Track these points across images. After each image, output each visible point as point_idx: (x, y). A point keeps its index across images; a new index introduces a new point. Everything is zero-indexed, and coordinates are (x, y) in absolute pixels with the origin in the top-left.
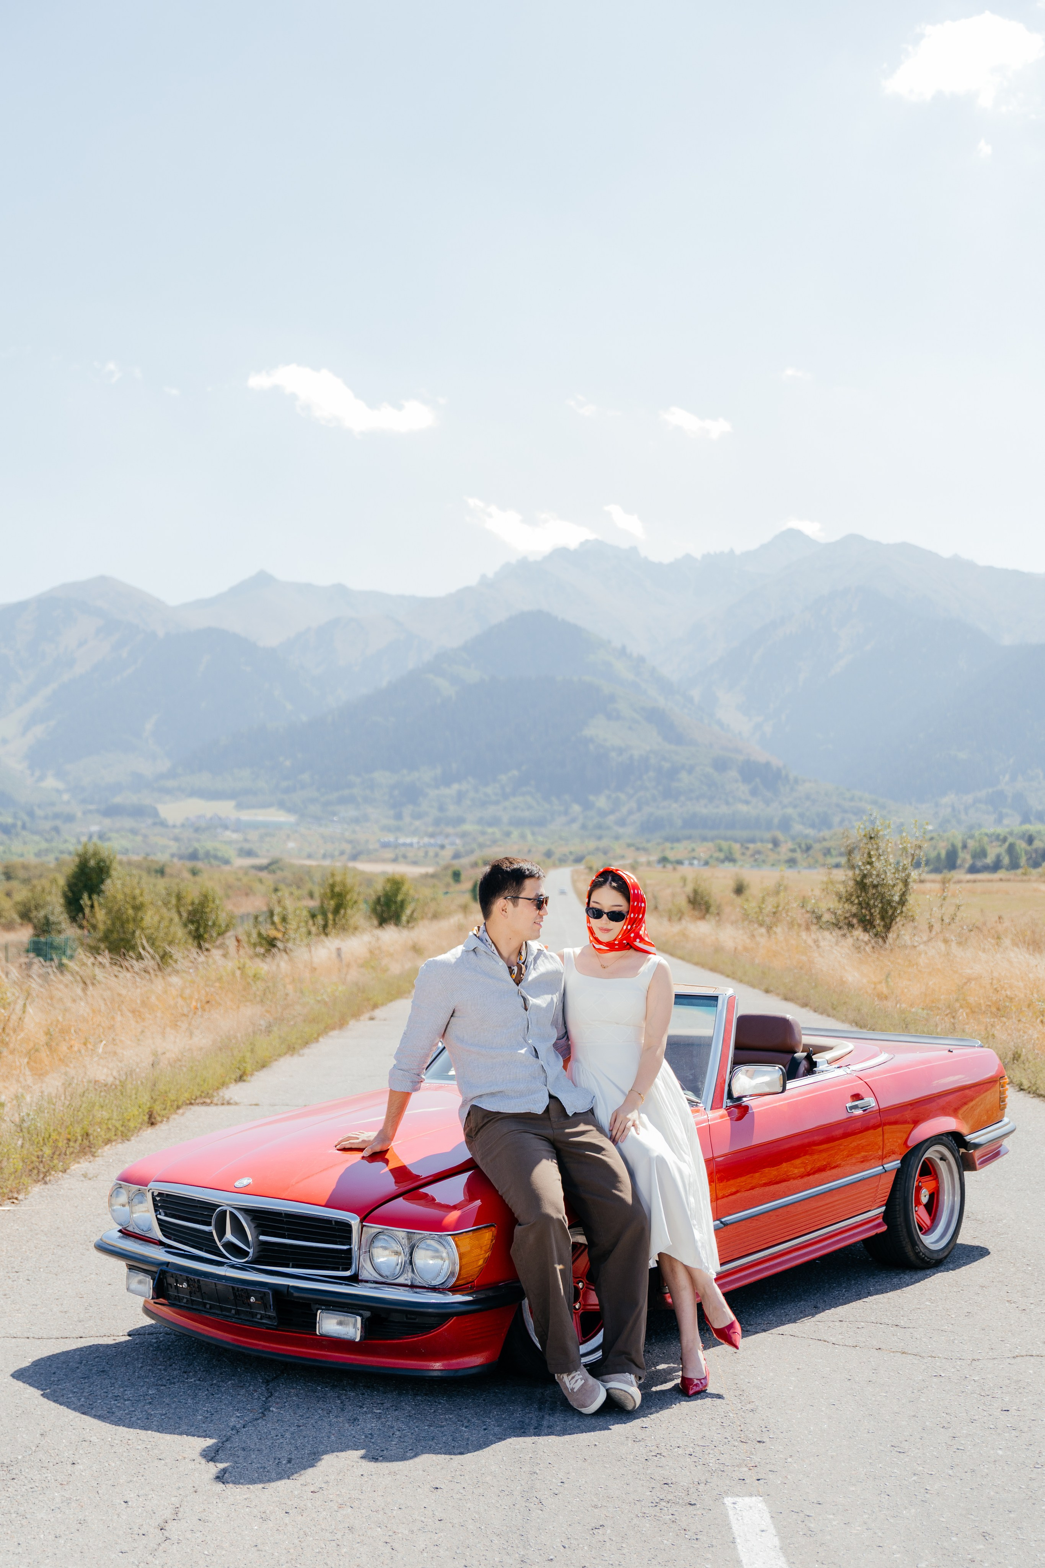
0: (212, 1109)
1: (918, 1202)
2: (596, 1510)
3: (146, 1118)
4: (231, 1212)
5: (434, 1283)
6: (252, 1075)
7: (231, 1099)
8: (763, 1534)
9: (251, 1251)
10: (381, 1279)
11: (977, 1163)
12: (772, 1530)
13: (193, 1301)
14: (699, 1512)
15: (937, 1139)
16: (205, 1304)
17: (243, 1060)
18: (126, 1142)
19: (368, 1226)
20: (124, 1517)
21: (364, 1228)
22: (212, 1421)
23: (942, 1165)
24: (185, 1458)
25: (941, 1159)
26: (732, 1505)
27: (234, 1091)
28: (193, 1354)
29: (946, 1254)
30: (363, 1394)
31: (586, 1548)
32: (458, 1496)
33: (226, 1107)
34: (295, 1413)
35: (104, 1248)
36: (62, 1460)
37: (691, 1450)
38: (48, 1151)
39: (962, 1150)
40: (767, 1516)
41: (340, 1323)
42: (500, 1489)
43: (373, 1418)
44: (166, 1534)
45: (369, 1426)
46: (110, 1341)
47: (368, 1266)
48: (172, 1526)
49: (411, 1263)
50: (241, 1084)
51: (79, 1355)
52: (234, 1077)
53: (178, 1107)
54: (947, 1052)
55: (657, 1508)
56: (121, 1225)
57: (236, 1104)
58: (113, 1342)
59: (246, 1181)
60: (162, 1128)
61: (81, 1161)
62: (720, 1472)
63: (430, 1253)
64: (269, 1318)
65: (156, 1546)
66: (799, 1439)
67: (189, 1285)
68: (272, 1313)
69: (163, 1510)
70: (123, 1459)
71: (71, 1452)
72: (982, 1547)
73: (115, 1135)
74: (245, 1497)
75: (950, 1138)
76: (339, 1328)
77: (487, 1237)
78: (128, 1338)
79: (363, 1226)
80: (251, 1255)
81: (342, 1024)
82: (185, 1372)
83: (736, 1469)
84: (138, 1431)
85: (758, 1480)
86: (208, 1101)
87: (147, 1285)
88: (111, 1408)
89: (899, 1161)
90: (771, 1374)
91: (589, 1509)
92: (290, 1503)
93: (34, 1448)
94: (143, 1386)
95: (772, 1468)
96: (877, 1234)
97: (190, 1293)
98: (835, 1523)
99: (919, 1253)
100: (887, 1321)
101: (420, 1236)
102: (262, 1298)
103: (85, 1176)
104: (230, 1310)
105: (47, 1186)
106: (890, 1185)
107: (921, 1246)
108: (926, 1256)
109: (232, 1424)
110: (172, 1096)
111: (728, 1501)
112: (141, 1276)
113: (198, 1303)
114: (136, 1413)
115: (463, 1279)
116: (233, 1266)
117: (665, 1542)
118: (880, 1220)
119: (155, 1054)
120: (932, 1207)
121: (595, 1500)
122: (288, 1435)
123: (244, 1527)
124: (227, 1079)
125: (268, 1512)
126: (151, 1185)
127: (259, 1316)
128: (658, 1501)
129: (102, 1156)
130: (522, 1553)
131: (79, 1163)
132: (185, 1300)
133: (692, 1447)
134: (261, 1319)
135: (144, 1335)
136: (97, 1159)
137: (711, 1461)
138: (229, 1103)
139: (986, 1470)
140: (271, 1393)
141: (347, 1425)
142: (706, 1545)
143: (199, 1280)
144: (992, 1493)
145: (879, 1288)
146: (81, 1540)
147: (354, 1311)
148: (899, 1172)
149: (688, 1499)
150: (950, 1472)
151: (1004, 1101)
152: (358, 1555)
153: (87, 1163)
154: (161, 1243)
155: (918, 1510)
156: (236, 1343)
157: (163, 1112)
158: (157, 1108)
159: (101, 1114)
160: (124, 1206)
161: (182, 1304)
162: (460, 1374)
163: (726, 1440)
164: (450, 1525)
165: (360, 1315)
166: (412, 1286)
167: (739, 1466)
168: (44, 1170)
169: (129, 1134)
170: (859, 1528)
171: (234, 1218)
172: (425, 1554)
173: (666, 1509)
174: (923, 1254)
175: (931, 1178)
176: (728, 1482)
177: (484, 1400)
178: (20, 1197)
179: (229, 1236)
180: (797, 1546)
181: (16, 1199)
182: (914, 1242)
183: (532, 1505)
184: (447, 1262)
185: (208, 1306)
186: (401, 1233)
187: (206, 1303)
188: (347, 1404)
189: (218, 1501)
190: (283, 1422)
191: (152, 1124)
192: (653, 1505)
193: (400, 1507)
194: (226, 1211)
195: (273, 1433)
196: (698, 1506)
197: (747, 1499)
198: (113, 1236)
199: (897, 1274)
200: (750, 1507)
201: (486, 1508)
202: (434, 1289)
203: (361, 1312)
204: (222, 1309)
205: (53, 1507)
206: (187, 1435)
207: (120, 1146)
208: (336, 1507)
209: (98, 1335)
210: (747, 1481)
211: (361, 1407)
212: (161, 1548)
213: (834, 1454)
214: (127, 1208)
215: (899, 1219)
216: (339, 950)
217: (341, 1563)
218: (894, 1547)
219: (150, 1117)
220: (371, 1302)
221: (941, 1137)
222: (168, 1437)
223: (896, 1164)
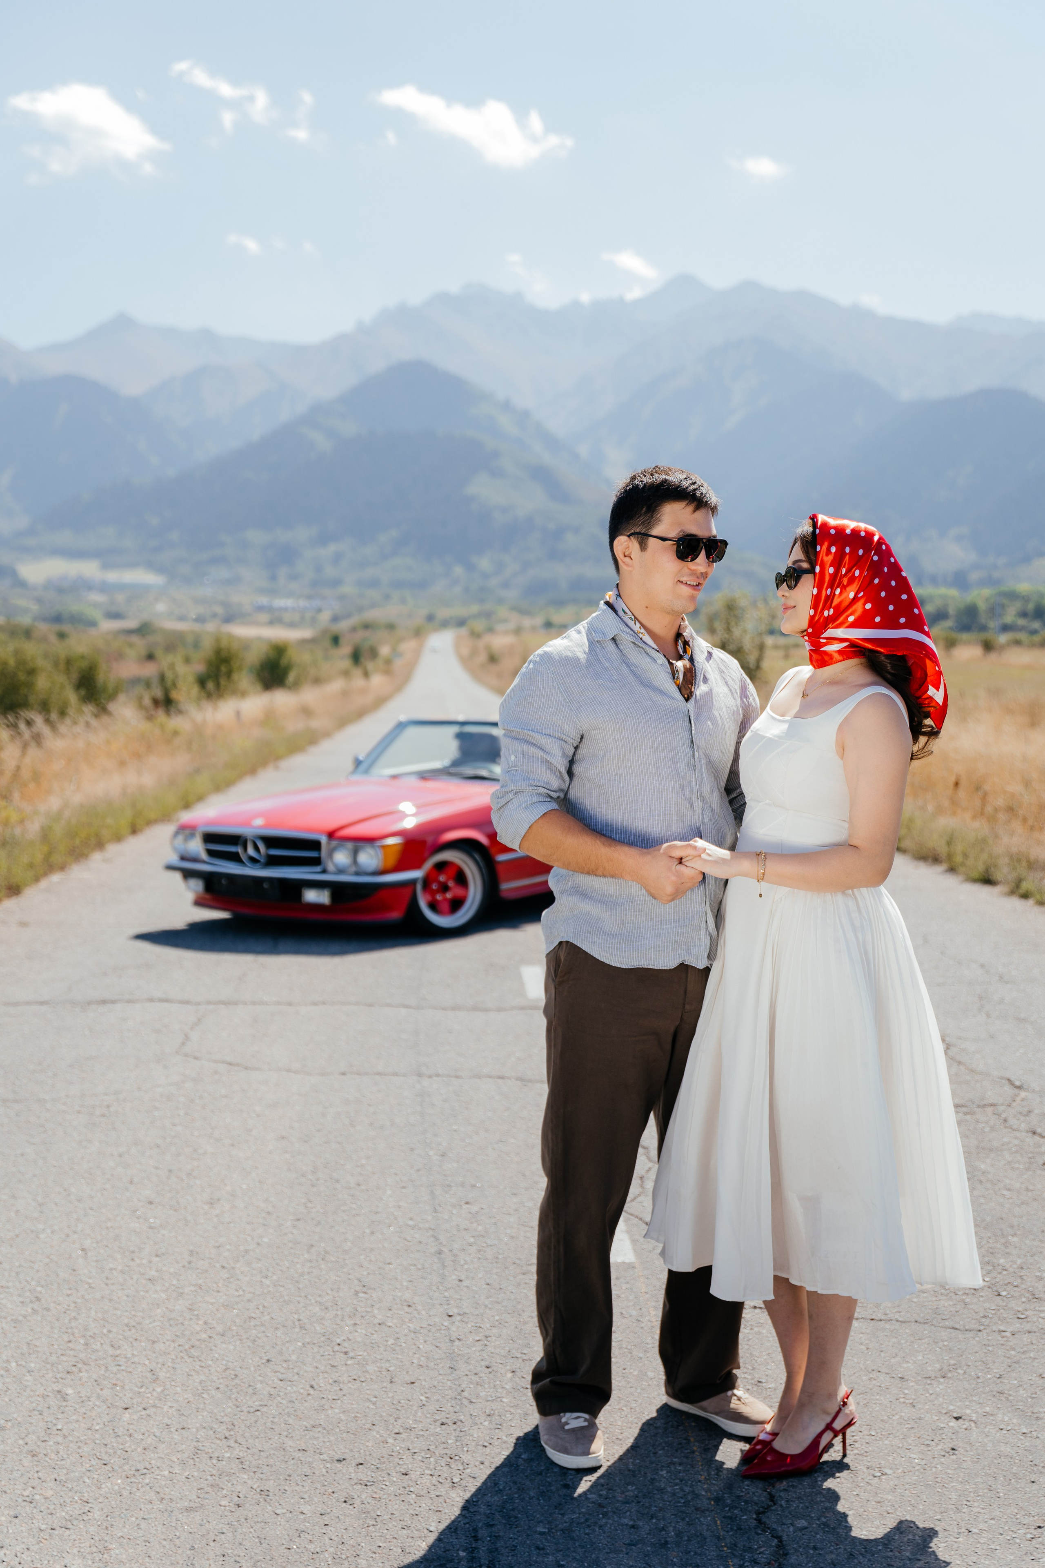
4: (250, 839)
5: (369, 871)
9: (262, 859)
10: (338, 871)
13: (229, 890)
19: (331, 842)
21: (329, 844)
35: (170, 868)
41: (317, 895)
47: (331, 864)
49: (356, 860)
56: (180, 853)
59: (259, 822)
63: (366, 854)
64: (276, 897)
68: (278, 894)
76: (316, 898)
80: (263, 861)
97: (228, 885)
101: (361, 846)
102: (270, 885)
111: (522, 968)
112: (195, 881)
126: (201, 829)
147: (324, 888)
154: (208, 861)
160: (182, 842)
165: (329, 891)
166: (357, 874)
171: (253, 842)
179: (251, 851)
184: (375, 859)
186: (350, 845)
194: (248, 839)
196: (507, 970)
198: (174, 859)
202: (369, 874)
203: (328, 888)
214: (185, 843)
220: (334, 883)
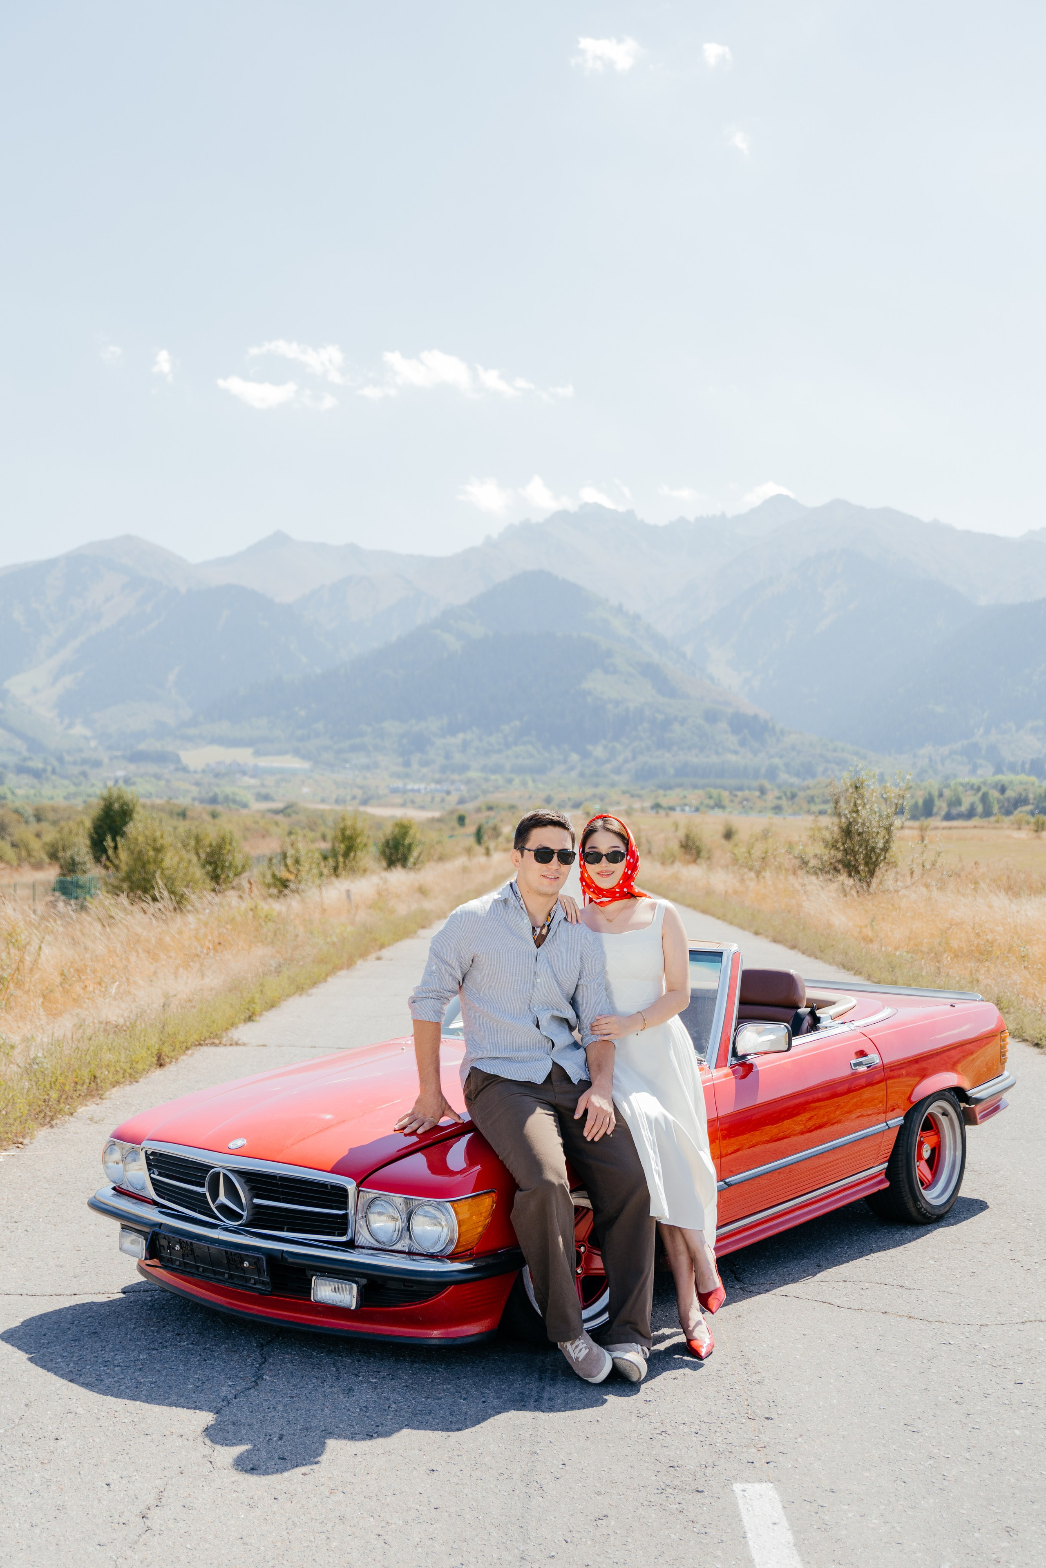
0: (221, 1050)
1: (920, 1157)
2: (599, 1498)
3: (154, 1060)
4: (224, 1175)
5: (432, 1251)
6: (261, 1015)
7: (239, 1039)
8: (776, 1527)
9: (245, 1214)
10: (377, 1245)
11: (978, 1117)
12: (785, 1523)
13: (186, 1264)
14: (707, 1501)
15: (940, 1095)
16: (198, 1268)
17: (252, 1001)
18: (135, 1083)
19: (364, 1191)
20: (105, 1503)
21: (361, 1193)
22: (203, 1390)
23: (944, 1121)
24: (172, 1433)
25: (943, 1114)
26: (742, 1493)
27: (243, 1033)
28: (188, 1313)
29: (947, 1209)
30: (359, 1361)
31: (589, 1542)
32: (455, 1480)
33: (235, 1048)
34: (288, 1382)
35: (97, 1206)
36: (46, 1435)
37: (697, 1427)
38: (54, 1095)
39: (963, 1105)
40: (779, 1506)
41: (336, 1290)
42: (499, 1472)
43: (369, 1389)
44: (148, 1523)
45: (364, 1398)
46: (103, 1299)
47: (364, 1232)
48: (154, 1514)
49: (408, 1229)
50: (250, 1024)
51: (71, 1314)
52: (243, 1017)
53: (187, 1048)
54: (949, 1006)
55: (663, 1496)
56: (115, 1182)
57: (244, 1044)
58: (108, 1299)
59: (239, 1142)
60: (171, 1069)
61: (89, 1103)
62: (728, 1453)
63: (427, 1220)
64: (263, 1283)
65: (136, 1538)
66: (808, 1416)
67: (181, 1248)
68: (266, 1279)
69: (146, 1494)
70: (108, 1434)
71: (55, 1426)
72: (1006, 1544)
73: (124, 1077)
74: (233, 1479)
75: (953, 1093)
76: (334, 1294)
77: (487, 1202)
78: (122, 1295)
79: (359, 1191)
80: (245, 1217)
81: (350, 964)
82: (178, 1335)
83: (745, 1450)
84: (127, 1401)
85: (768, 1463)
86: (217, 1041)
87: (139, 1245)
88: (100, 1375)
89: (902, 1118)
90: (777, 1341)
91: (592, 1496)
92: (279, 1487)
93: (17, 1421)
94: (134, 1350)
95: (782, 1449)
96: (879, 1191)
97: (183, 1255)
98: (850, 1515)
99: (921, 1208)
100: (891, 1281)
101: (418, 1202)
102: (255, 1263)
103: (91, 1119)
104: (223, 1274)
105: (52, 1130)
106: (893, 1142)
107: (923, 1201)
108: (927, 1212)
109: (223, 1394)
110: (181, 1038)
111: (737, 1487)
112: (134, 1236)
113: (192, 1266)
114: (126, 1381)
115: (462, 1246)
116: (227, 1229)
117: (673, 1536)
118: (883, 1177)
119: (167, 996)
120: (934, 1162)
121: (598, 1485)
122: (280, 1408)
123: (230, 1516)
124: (237, 1020)
125: (256, 1498)
126: (145, 1144)
127: (252, 1281)
128: (663, 1487)
129: (110, 1098)
130: (521, 1548)
131: (86, 1105)
132: (178, 1263)
133: (698, 1425)
134: (255, 1284)
135: (140, 1292)
136: (104, 1101)
137: (718, 1441)
138: (237, 1044)
139: (1004, 1453)
140: (265, 1358)
141: (341, 1396)
142: (716, 1541)
143: (191, 1243)
144: (1013, 1480)
145: (881, 1244)
146: (58, 1529)
147: (350, 1278)
148: (902, 1127)
149: (695, 1485)
150: (967, 1455)
151: (1004, 1055)
152: (349, 1550)
153: (94, 1106)
154: (155, 1203)
155: (937, 1500)
156: (230, 1307)
157: (172, 1054)
158: (166, 1049)
159: (108, 1057)
160: (117, 1163)
161: (175, 1267)
162: (458, 1342)
163: (733, 1416)
164: (446, 1514)
165: (356, 1282)
166: (410, 1253)
167: (748, 1446)
168: (51, 1114)
169: (137, 1076)
170: (876, 1521)
171: (228, 1181)
172: (420, 1550)
173: (672, 1496)
174: (925, 1210)
175: (933, 1133)
176: (736, 1465)
177: (483, 1368)
178: (26, 1141)
179: (222, 1198)
180: (811, 1542)
181: (21, 1143)
182: (916, 1198)
183: (532, 1491)
184: (445, 1229)
185: (201, 1269)
186: (398, 1199)
187: (199, 1266)
188: (343, 1371)
189: (204, 1483)
190: (276, 1391)
191: (161, 1065)
192: (659, 1492)
193: (395, 1492)
194: (219, 1173)
195: (265, 1404)
196: (706, 1493)
197: (757, 1486)
198: (106, 1194)
199: (899, 1229)
200: (761, 1495)
201: (484, 1494)
202: (432, 1257)
203: (357, 1279)
204: (215, 1272)
205: (31, 1491)
206: (176, 1406)
207: (128, 1088)
208: (327, 1493)
209: (93, 1292)
210: (756, 1464)
211: (357, 1375)
212: (141, 1540)
213: (846, 1433)
214: (121, 1165)
215: (901, 1175)
216: (348, 891)
217: (331, 1560)
218: (915, 1544)
219: (159, 1059)
220: (367, 1269)
221: (944, 1092)
222: (156, 1409)
223: (899, 1120)
